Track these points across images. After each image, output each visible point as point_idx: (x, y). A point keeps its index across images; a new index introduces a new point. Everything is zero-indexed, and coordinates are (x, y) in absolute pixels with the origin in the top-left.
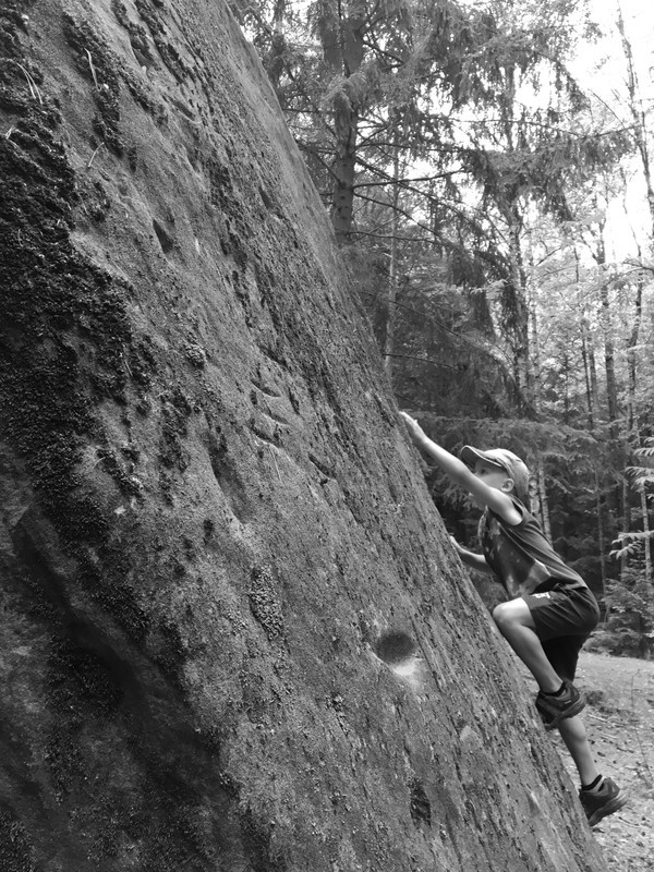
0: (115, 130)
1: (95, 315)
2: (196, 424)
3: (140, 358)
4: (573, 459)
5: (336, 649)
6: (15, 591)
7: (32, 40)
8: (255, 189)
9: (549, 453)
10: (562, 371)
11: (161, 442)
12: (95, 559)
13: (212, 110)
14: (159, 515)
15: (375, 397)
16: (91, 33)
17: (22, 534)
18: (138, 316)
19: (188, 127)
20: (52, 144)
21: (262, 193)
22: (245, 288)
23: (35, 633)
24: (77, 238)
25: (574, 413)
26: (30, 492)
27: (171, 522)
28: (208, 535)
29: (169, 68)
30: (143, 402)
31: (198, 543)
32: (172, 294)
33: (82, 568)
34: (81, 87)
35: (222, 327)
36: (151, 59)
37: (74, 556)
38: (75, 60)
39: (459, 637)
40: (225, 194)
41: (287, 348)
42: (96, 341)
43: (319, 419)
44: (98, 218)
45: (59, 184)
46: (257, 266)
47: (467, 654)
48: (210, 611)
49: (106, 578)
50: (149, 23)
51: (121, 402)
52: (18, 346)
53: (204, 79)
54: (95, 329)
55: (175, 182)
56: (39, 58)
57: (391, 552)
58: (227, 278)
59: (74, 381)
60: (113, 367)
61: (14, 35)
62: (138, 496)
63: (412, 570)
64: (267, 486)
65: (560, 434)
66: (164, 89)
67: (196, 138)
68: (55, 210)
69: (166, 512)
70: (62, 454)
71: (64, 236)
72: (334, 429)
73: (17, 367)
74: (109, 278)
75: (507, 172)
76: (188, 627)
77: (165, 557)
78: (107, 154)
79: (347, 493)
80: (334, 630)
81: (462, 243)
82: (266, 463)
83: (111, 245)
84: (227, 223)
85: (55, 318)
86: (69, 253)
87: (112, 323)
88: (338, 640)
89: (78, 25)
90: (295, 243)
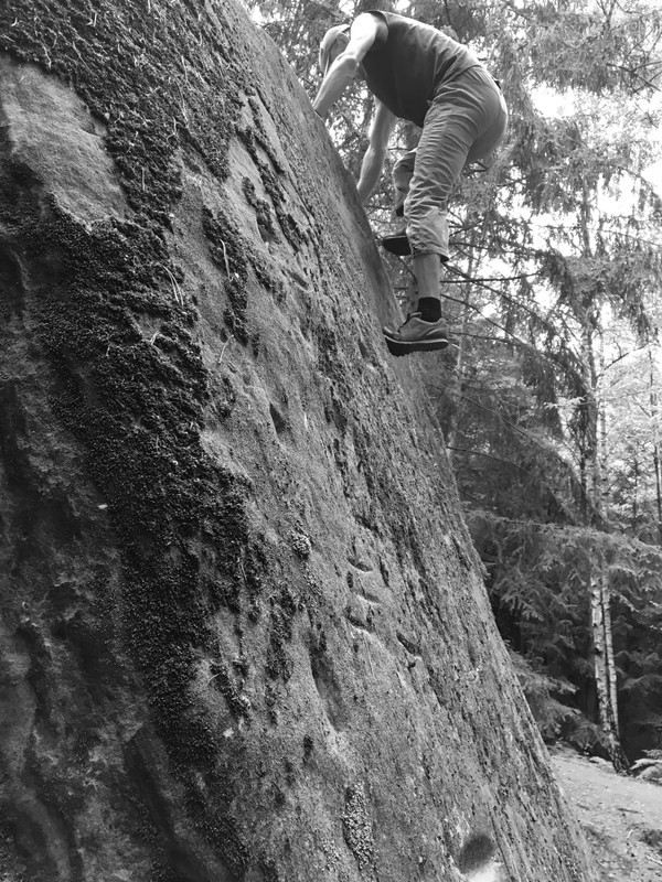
0: (242, 318)
1: (218, 519)
2: (301, 623)
3: (255, 560)
4: (642, 575)
5: (422, 871)
6: (122, 810)
7: (176, 238)
8: (355, 343)
9: (616, 567)
10: (631, 475)
11: (269, 651)
12: (202, 784)
13: (321, 271)
14: (264, 736)
15: (454, 541)
16: (225, 223)
17: (134, 752)
18: (256, 514)
19: (302, 297)
20: (190, 346)
21: (361, 345)
22: (344, 454)
23: (138, 857)
24: (207, 438)
25: (641, 520)
26: (145, 709)
27: (274, 743)
28: (307, 754)
29: (288, 238)
30: (255, 608)
31: (297, 765)
32: (282, 482)
33: (188, 794)
34: (215, 279)
35: (324, 505)
36: (273, 233)
37: (182, 779)
38: (211, 251)
39: (534, 821)
40: (331, 358)
41: (379, 512)
42: (218, 546)
43: (406, 588)
44: (225, 414)
45: (195, 386)
46: (355, 429)
47: (541, 840)
48: (307, 844)
49: (211, 806)
50: (272, 195)
51: (235, 610)
52: (147, 555)
53: (315, 239)
54: (217, 534)
55: (290, 359)
56: (181, 257)
57: (472, 733)
58: (329, 447)
59: (194, 589)
60: (231, 573)
61: (162, 237)
62: (246, 716)
63: (490, 749)
64: (361, 685)
65: (629, 547)
66: (283, 263)
67: (309, 307)
68: (190, 413)
69: (270, 732)
70: (179, 670)
71: (195, 439)
72: (420, 596)
73: (144, 576)
74: (232, 478)
75: (585, 279)
76: (285, 863)
77: (267, 784)
78: (235, 344)
79: (431, 671)
80: (421, 849)
81: (533, 342)
82: (360, 656)
83: (234, 440)
84: (332, 389)
85: (182, 526)
86: (199, 457)
87: (232, 524)
88: (424, 861)
89: (215, 217)
90: (387, 389)
